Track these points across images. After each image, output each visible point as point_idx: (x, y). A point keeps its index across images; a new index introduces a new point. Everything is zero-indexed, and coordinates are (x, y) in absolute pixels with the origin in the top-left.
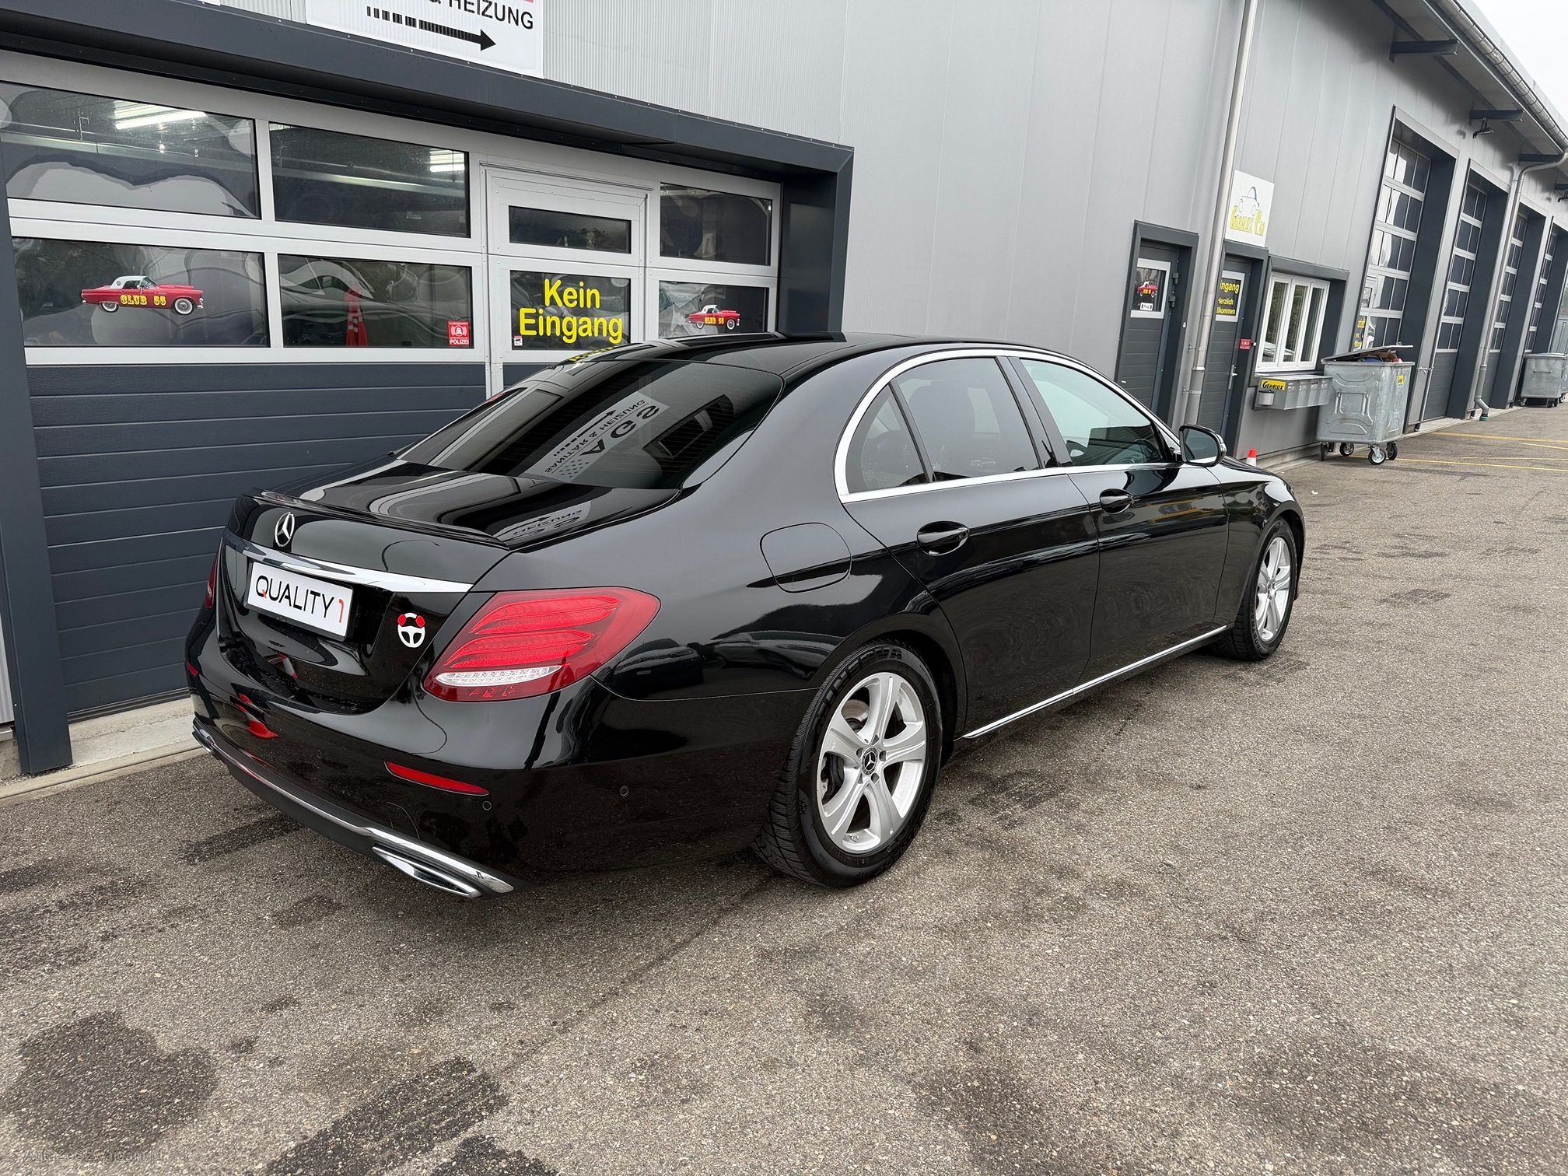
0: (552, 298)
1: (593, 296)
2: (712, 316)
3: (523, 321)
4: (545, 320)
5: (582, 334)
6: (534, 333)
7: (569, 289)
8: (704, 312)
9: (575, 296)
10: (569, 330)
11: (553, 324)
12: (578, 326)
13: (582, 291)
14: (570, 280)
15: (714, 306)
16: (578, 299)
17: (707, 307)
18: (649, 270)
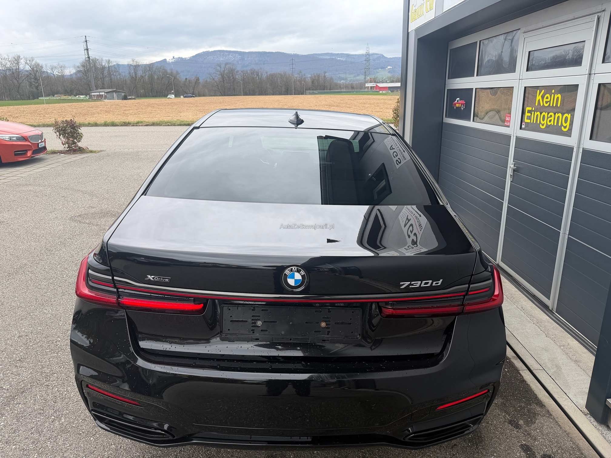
0: (539, 100)
1: (558, 98)
3: (527, 114)
4: (534, 114)
5: (549, 124)
6: (529, 121)
7: (548, 95)
9: (549, 100)
10: (543, 120)
11: (537, 115)
12: (548, 118)
13: (553, 95)
14: (548, 89)
16: (550, 101)
18: (592, 76)
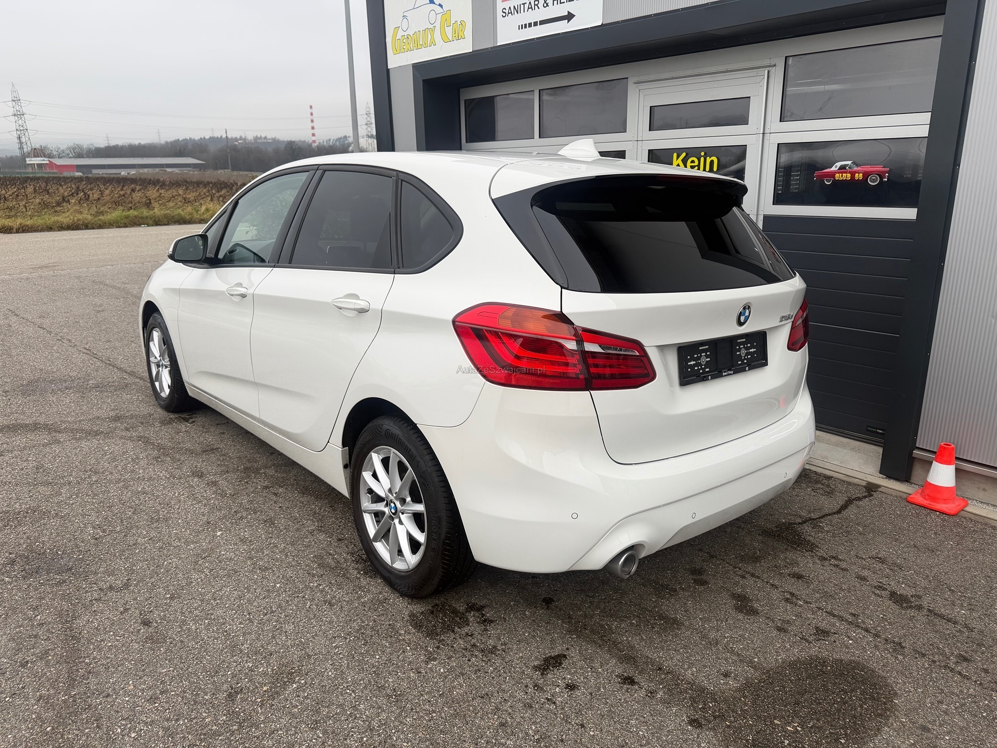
0: (678, 165)
1: (712, 162)
2: (846, 172)
7: (693, 159)
8: (834, 169)
9: (696, 163)
13: (702, 159)
14: (692, 151)
15: (849, 163)
17: (839, 164)
18: (767, 136)
